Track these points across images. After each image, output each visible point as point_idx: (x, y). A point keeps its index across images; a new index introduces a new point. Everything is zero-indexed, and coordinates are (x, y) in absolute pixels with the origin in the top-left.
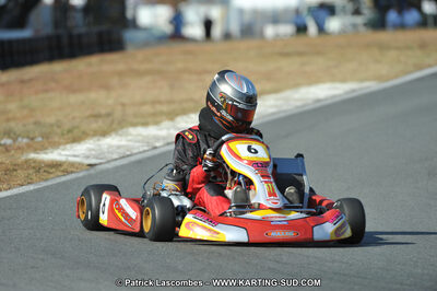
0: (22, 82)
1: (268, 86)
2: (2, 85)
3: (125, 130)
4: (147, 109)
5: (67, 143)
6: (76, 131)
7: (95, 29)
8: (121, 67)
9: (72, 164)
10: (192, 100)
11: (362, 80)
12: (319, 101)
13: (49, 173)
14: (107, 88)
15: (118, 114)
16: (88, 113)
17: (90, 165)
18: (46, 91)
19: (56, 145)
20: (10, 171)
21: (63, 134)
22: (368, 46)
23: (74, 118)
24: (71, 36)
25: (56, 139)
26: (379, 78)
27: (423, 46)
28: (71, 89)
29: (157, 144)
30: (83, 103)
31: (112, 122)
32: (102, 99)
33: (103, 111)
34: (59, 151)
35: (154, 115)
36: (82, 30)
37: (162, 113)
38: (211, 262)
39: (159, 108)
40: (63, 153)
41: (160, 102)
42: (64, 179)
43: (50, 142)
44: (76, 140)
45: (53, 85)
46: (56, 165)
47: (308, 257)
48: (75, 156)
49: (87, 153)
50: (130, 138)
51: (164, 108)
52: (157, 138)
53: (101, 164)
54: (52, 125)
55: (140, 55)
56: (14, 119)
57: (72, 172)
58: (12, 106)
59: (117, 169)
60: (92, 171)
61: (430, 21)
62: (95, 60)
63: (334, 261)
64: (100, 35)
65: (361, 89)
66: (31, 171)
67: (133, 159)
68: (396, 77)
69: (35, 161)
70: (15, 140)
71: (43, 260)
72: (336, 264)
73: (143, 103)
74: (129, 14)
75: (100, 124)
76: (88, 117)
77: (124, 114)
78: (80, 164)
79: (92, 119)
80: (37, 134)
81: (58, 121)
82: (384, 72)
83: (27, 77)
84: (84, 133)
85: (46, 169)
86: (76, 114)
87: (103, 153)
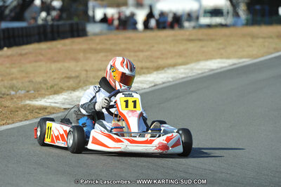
0: (21, 55)
1: (180, 60)
2: (8, 57)
3: (87, 87)
5: (51, 95)
6: (55, 87)
7: (69, 22)
8: (85, 46)
9: (54, 108)
11: (241, 58)
12: (213, 70)
13: (38, 113)
14: (76, 60)
15: (83, 75)
16: (63, 76)
17: (65, 109)
18: (36, 61)
19: (43, 96)
20: (14, 111)
21: (47, 89)
22: (244, 36)
23: (55, 79)
25: (43, 92)
26: (249, 57)
28: (53, 61)
30: (61, 69)
31: (79, 82)
32: (72, 67)
33: (73, 75)
34: (43, 100)
36: (60, 23)
38: (144, 172)
40: (49, 101)
43: (39, 92)
44: (56, 93)
45: (41, 57)
46: (44, 108)
48: (55, 103)
49: (64, 101)
54: (40, 83)
55: (98, 39)
56: (16, 79)
57: (53, 113)
58: (14, 70)
62: (68, 41)
63: (222, 173)
64: (71, 25)
65: (240, 63)
66: (27, 112)
68: (263, 56)
69: (30, 106)
70: (16, 92)
71: (35, 169)
72: (223, 175)
73: (101, 70)
74: (90, 13)
75: (71, 83)
76: (66, 77)
77: (87, 77)
78: (59, 108)
79: (66, 79)
80: (31, 88)
81: (44, 80)
82: (255, 52)
83: (24, 52)
84: (61, 88)
85: (37, 111)
86: (56, 76)
87: (73, 101)
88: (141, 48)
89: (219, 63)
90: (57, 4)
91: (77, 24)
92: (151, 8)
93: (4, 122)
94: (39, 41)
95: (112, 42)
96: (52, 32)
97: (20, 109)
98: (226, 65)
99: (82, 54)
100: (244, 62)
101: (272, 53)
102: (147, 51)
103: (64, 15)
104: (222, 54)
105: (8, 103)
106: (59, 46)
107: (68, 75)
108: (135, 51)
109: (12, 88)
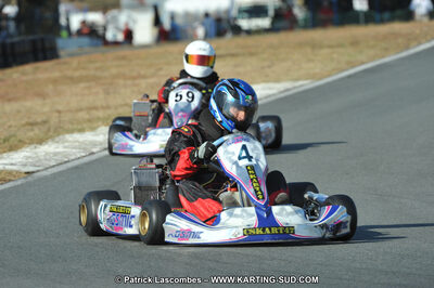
3: (61, 137)
4: (83, 115)
5: (4, 152)
6: (12, 139)
7: (31, 37)
8: (56, 74)
9: (10, 172)
10: (126, 105)
11: (297, 80)
14: (42, 96)
15: (54, 120)
16: (23, 122)
17: (27, 173)
22: (301, 45)
23: (10, 127)
24: (4, 46)
26: (313, 77)
27: (355, 43)
28: (7, 99)
29: (94, 150)
30: (19, 112)
31: (49, 130)
32: (37, 107)
33: (39, 120)
35: (89, 121)
36: (16, 39)
37: (99, 119)
38: (152, 264)
39: (95, 113)
40: (1, 161)
41: (96, 108)
44: (13, 149)
47: (247, 255)
48: (12, 164)
49: (24, 161)
50: (66, 144)
51: (100, 114)
52: (94, 144)
53: (38, 171)
55: (75, 62)
57: (10, 181)
59: (54, 176)
60: (30, 178)
61: (362, 17)
62: (28, 68)
63: (273, 259)
64: (34, 42)
65: (295, 88)
67: (69, 165)
68: (329, 76)
72: (275, 262)
73: (81, 110)
74: (63, 21)
75: (36, 131)
76: (24, 125)
77: (60, 121)
78: (17, 172)
79: (28, 127)
82: (317, 70)
84: (20, 141)
86: (12, 123)
87: (40, 160)
88: (142, 72)
89: (263, 89)
90: (10, 10)
91: (42, 40)
92: (156, 9)
95: (98, 65)
96: (4, 54)
98: (271, 92)
99: (51, 87)
100: (301, 86)
101: (343, 70)
102: (153, 76)
103: (23, 27)
104: (267, 76)
106: (15, 76)
107: (31, 121)
108: (134, 78)
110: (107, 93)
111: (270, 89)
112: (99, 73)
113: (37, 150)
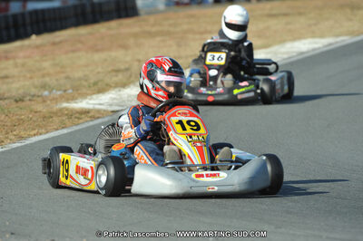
0: (54, 44)
2: (37, 47)
5: (93, 94)
6: (100, 84)
8: (136, 29)
9: (99, 111)
11: (338, 36)
12: (302, 53)
13: (79, 118)
14: (125, 47)
15: (135, 66)
16: (110, 69)
17: (113, 112)
18: (74, 51)
19: (84, 96)
20: (47, 117)
21: (90, 87)
22: (342, 6)
23: (99, 73)
24: (93, 5)
25: (84, 91)
26: (351, 33)
28: (95, 49)
30: (106, 60)
31: (131, 76)
32: (121, 57)
33: (123, 67)
34: (87, 100)
40: (91, 102)
42: (91, 123)
43: (79, 91)
44: (101, 91)
45: (80, 46)
46: (86, 112)
48: (100, 104)
49: (111, 102)
53: (121, 110)
54: (80, 79)
55: (152, 19)
56: (49, 75)
57: (98, 118)
58: (46, 65)
60: (115, 116)
62: (114, 24)
64: (118, 3)
65: (337, 42)
66: (64, 118)
69: (67, 109)
70: (50, 92)
75: (120, 77)
76: (110, 72)
78: (105, 111)
79: (114, 74)
80: (68, 87)
81: (85, 76)
82: (356, 28)
83: (57, 40)
84: (107, 85)
85: (77, 115)
86: (100, 69)
87: (124, 101)
88: (209, 28)
93: (35, 132)
94: (77, 24)
95: (171, 22)
96: (93, 12)
97: (56, 114)
98: (316, 46)
99: (132, 40)
100: (343, 41)
104: (314, 32)
105: (39, 107)
106: (103, 30)
107: (115, 68)
108: (202, 33)
109: (44, 87)
110: (179, 45)
111: (316, 43)
112: (172, 29)
113: (121, 93)
